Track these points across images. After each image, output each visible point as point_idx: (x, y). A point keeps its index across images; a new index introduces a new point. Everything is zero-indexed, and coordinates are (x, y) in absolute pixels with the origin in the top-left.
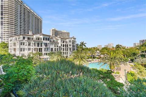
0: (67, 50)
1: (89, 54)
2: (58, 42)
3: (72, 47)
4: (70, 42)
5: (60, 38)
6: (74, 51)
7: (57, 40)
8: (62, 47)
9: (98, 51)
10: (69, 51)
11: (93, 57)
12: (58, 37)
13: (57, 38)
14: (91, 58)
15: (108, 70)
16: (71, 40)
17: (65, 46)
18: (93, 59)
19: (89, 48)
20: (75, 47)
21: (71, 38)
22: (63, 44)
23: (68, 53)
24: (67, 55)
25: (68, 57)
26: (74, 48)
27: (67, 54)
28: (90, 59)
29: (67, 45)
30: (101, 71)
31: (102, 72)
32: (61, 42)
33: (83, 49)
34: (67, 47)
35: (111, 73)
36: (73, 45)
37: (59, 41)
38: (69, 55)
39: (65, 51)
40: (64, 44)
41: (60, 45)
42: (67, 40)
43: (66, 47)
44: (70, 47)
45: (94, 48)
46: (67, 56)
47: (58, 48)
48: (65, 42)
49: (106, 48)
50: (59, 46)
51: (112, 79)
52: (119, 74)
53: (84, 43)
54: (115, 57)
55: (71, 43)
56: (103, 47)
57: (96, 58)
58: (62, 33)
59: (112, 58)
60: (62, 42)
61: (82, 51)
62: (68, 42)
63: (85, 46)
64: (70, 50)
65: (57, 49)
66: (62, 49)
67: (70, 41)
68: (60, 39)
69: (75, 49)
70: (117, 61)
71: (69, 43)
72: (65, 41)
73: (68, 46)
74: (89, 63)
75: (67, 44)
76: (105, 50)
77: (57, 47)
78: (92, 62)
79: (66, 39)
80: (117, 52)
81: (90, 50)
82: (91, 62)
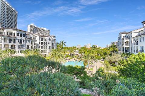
0: (46, 49)
1: (68, 53)
2: (36, 39)
3: (51, 45)
4: (49, 40)
5: (38, 35)
6: (53, 49)
7: (35, 37)
8: (40, 45)
9: (77, 51)
10: (48, 49)
11: (72, 56)
12: (36, 33)
13: (34, 35)
14: (70, 56)
16: (51, 38)
17: (43, 44)
18: (72, 57)
19: (69, 47)
20: (54, 45)
21: (51, 36)
22: (41, 42)
23: (47, 51)
24: (45, 53)
25: (46, 55)
26: (53, 46)
27: (46, 52)
28: (69, 58)
29: (46, 43)
32: (40, 39)
33: (63, 48)
34: (46, 45)
35: (84, 69)
36: (52, 44)
39: (43, 49)
40: (43, 42)
41: (37, 42)
42: (46, 38)
43: (44, 45)
44: (49, 45)
45: (74, 47)
46: (45, 54)
47: (36, 45)
48: (43, 40)
50: (37, 44)
53: (64, 42)
54: (88, 56)
55: (50, 42)
57: (74, 57)
58: (41, 30)
59: (86, 56)
60: (41, 39)
61: (61, 49)
62: (47, 40)
63: (64, 45)
65: (35, 46)
66: (40, 46)
67: (49, 39)
69: (54, 47)
70: (90, 58)
71: (48, 42)
72: (44, 39)
73: (47, 44)
74: (68, 61)
75: (45, 42)
76: (83, 49)
77: (35, 44)
78: (71, 60)
79: (45, 37)
80: (92, 51)
81: (68, 49)
82: (69, 61)
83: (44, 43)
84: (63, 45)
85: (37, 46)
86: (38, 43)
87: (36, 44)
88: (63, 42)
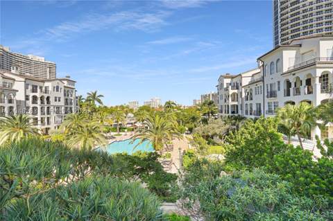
0: (48, 113)
1: (110, 121)
2: (14, 88)
3: (62, 103)
4: (57, 90)
5: (21, 75)
6: (68, 115)
7: (11, 81)
8: (30, 103)
9: (130, 115)
10: (53, 115)
11: (120, 129)
12: (13, 71)
13: (6, 75)
14: (115, 129)
15: (151, 154)
16: (61, 86)
17: (39, 101)
18: (120, 131)
19: (109, 106)
20: (71, 103)
21: (61, 80)
22: (31, 95)
23: (52, 120)
24: (46, 126)
25: (49, 131)
26: (69, 106)
27: (48, 124)
28: (113, 134)
29: (48, 98)
30: (135, 157)
31: (139, 159)
32: (26, 88)
33: (94, 110)
34: (48, 102)
35: (155, 158)
36: (66, 100)
37: (19, 86)
38: (52, 126)
39: (39, 116)
40: (38, 94)
41: (20, 96)
42: (46, 84)
43: (42, 103)
44: (57, 104)
45: (122, 107)
46: (47, 129)
47: (14, 105)
48: (39, 90)
49: (147, 108)
50: (19, 102)
51: (158, 169)
52: (170, 157)
53: (97, 95)
54: (162, 127)
55: (61, 94)
56: (141, 105)
57: (126, 130)
58: (28, 63)
59: (157, 128)
60: (30, 87)
61: (91, 113)
62: (50, 89)
63: (99, 101)
64: (58, 112)
65: (11, 108)
66: (28, 108)
67: (57, 87)
68: (23, 80)
69: (71, 108)
70: (166, 132)
71: (52, 95)
72: (41, 88)
73: (52, 100)
74: (110, 141)
75: (46, 96)
76: (145, 112)
77: (10, 101)
78: (118, 138)
79: (43, 81)
80: (166, 115)
81: (111, 111)
82: (114, 140)
83: (42, 98)
84: (96, 102)
85: (17, 106)
86: (23, 99)
87: (15, 102)
88: (95, 94)
